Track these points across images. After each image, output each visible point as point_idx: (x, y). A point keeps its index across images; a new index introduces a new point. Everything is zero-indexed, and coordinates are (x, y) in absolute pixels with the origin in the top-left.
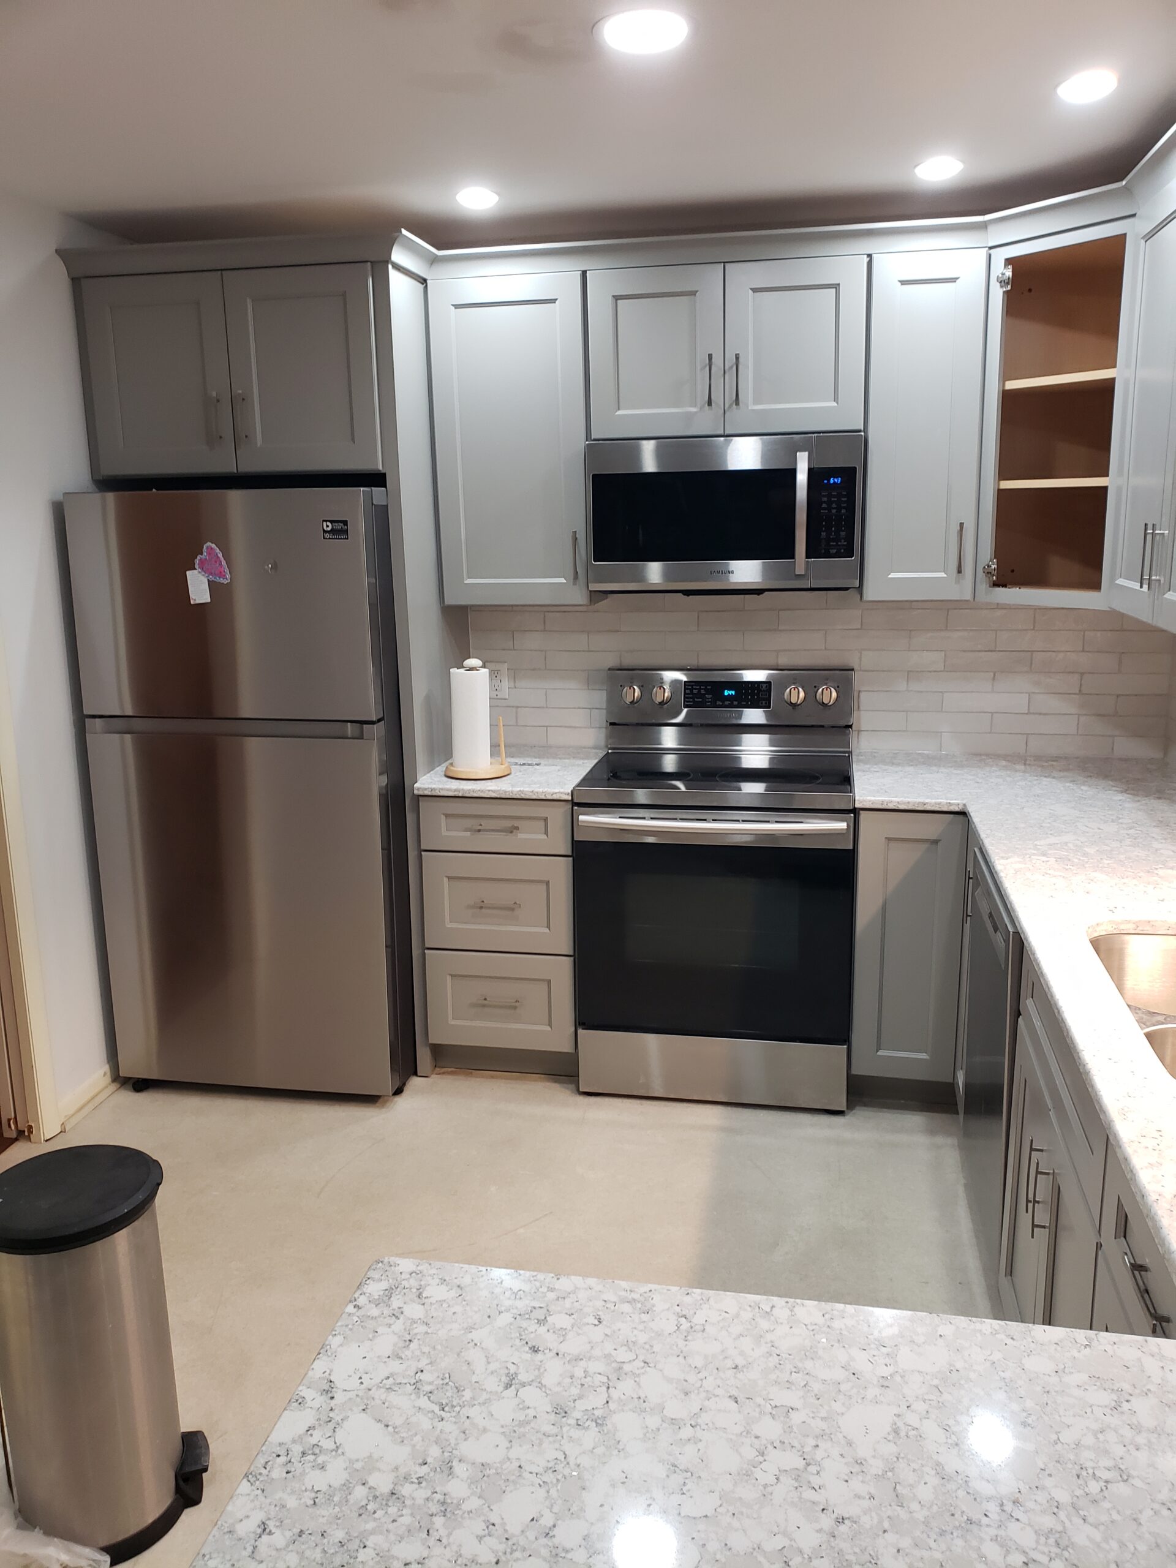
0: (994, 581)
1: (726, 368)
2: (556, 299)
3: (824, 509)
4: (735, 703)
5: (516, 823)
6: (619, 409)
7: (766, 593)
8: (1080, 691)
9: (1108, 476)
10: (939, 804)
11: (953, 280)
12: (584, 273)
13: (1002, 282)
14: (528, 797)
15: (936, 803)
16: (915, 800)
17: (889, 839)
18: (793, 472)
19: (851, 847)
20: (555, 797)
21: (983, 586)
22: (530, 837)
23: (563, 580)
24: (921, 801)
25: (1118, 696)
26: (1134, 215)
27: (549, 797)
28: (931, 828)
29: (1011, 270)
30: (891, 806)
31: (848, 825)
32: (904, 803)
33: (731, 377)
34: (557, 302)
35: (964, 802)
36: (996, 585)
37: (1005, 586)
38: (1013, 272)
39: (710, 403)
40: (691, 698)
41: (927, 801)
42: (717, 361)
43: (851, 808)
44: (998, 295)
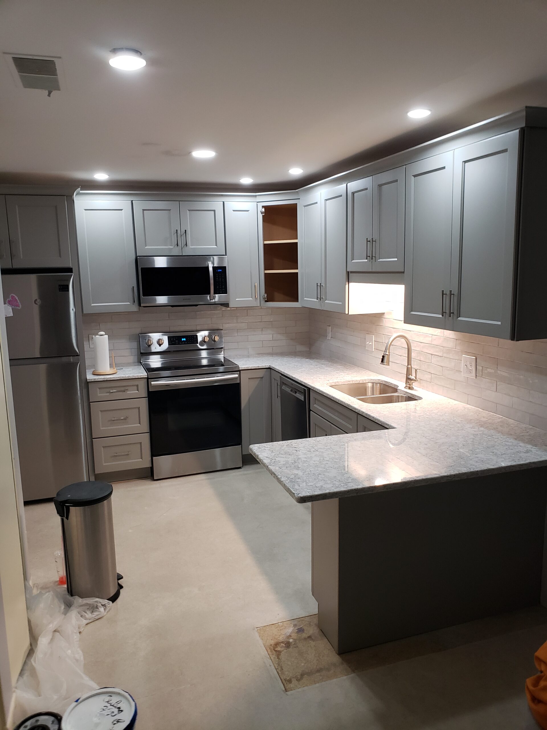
0: (266, 300)
1: (182, 234)
2: (122, 209)
3: (217, 279)
4: (186, 343)
5: (126, 388)
6: (146, 246)
7: (199, 306)
8: (286, 332)
9: (298, 269)
10: (263, 366)
11: (248, 211)
12: (132, 201)
13: (262, 213)
14: (131, 378)
15: (262, 366)
16: (256, 366)
17: (249, 378)
18: (208, 268)
19: (239, 382)
20: (141, 377)
21: (263, 302)
22: (132, 392)
23: (129, 303)
24: (258, 366)
25: (296, 333)
26: (299, 199)
27: (139, 377)
28: (261, 374)
29: (264, 209)
30: (250, 368)
31: (238, 376)
32: (253, 367)
33: (183, 237)
34: (123, 210)
35: (269, 365)
36: (266, 301)
37: (268, 302)
38: (265, 210)
39: (178, 245)
40: (171, 342)
41: (259, 365)
42: (179, 232)
43: (238, 370)
44: (260, 217)
